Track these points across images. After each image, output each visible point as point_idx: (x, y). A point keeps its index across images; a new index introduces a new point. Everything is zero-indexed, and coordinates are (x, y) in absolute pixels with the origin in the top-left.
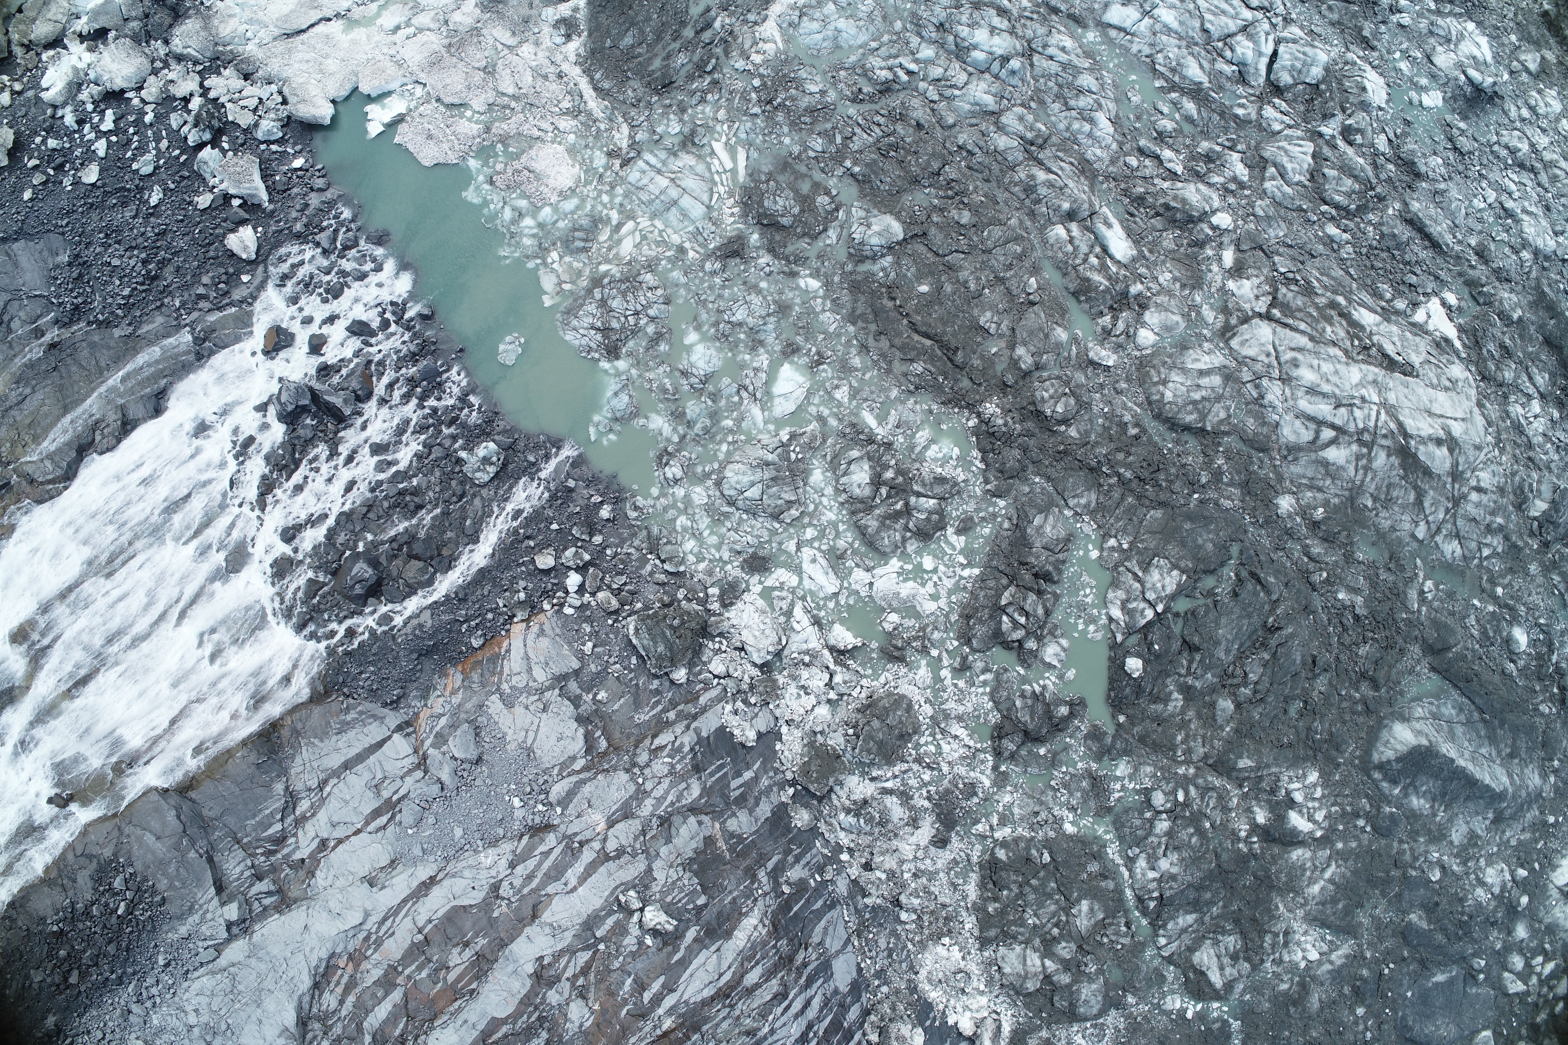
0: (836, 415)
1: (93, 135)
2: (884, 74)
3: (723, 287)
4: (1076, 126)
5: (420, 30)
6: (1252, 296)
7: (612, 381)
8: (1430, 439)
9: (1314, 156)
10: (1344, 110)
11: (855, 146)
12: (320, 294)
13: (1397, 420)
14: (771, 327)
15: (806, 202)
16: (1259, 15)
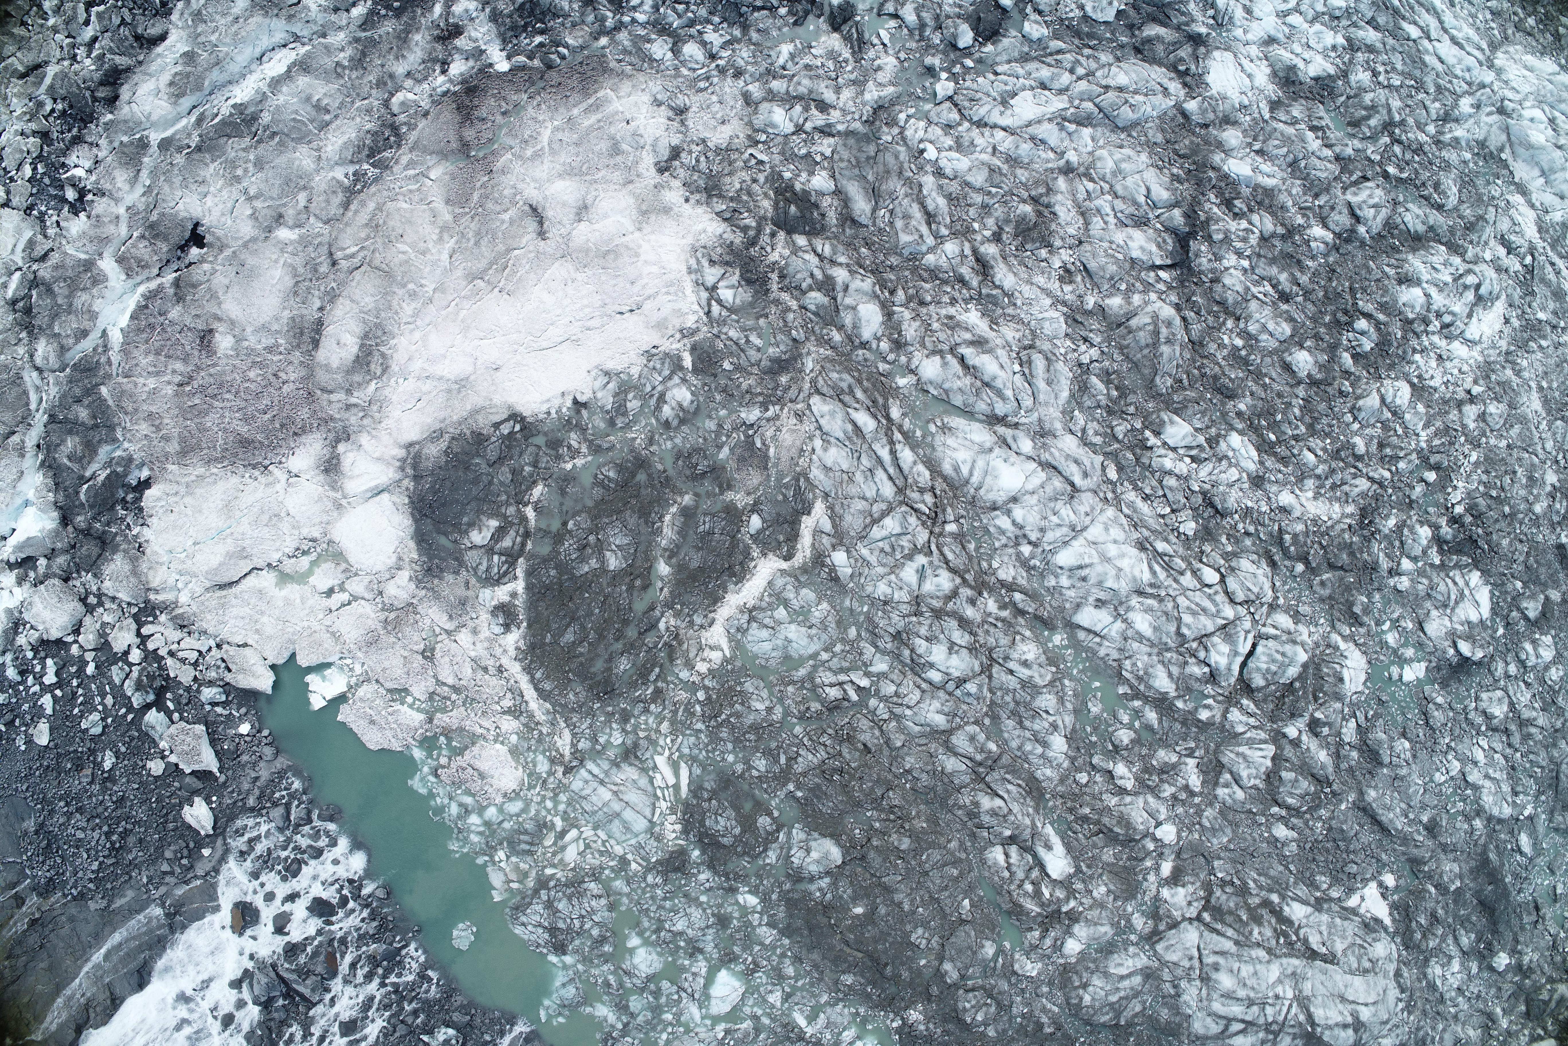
0: (769, 1015)
1: (37, 688)
2: (834, 693)
3: (665, 899)
4: (1028, 747)
5: (356, 598)
6: (1184, 903)
7: (560, 973)
8: (1337, 1025)
9: (1273, 759)
10: (1316, 699)
11: (799, 767)
12: (280, 872)
13: (1308, 1011)
14: (709, 938)
15: (747, 823)
16: (1242, 611)
